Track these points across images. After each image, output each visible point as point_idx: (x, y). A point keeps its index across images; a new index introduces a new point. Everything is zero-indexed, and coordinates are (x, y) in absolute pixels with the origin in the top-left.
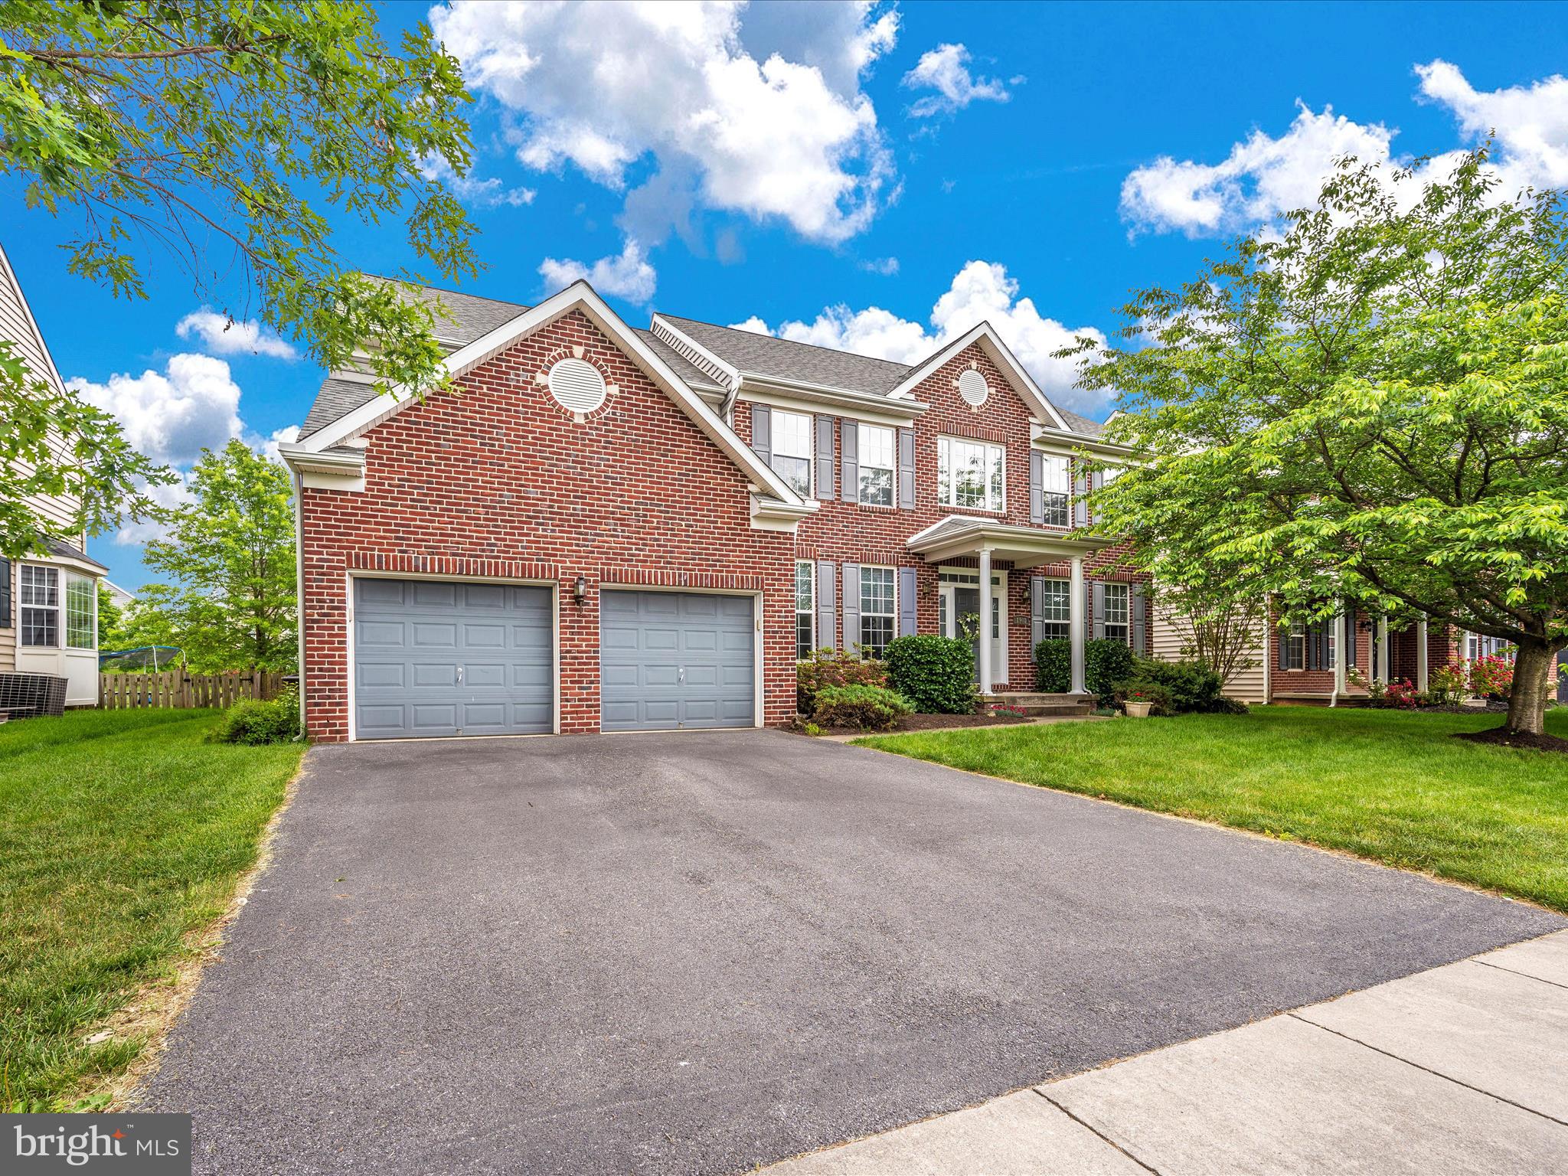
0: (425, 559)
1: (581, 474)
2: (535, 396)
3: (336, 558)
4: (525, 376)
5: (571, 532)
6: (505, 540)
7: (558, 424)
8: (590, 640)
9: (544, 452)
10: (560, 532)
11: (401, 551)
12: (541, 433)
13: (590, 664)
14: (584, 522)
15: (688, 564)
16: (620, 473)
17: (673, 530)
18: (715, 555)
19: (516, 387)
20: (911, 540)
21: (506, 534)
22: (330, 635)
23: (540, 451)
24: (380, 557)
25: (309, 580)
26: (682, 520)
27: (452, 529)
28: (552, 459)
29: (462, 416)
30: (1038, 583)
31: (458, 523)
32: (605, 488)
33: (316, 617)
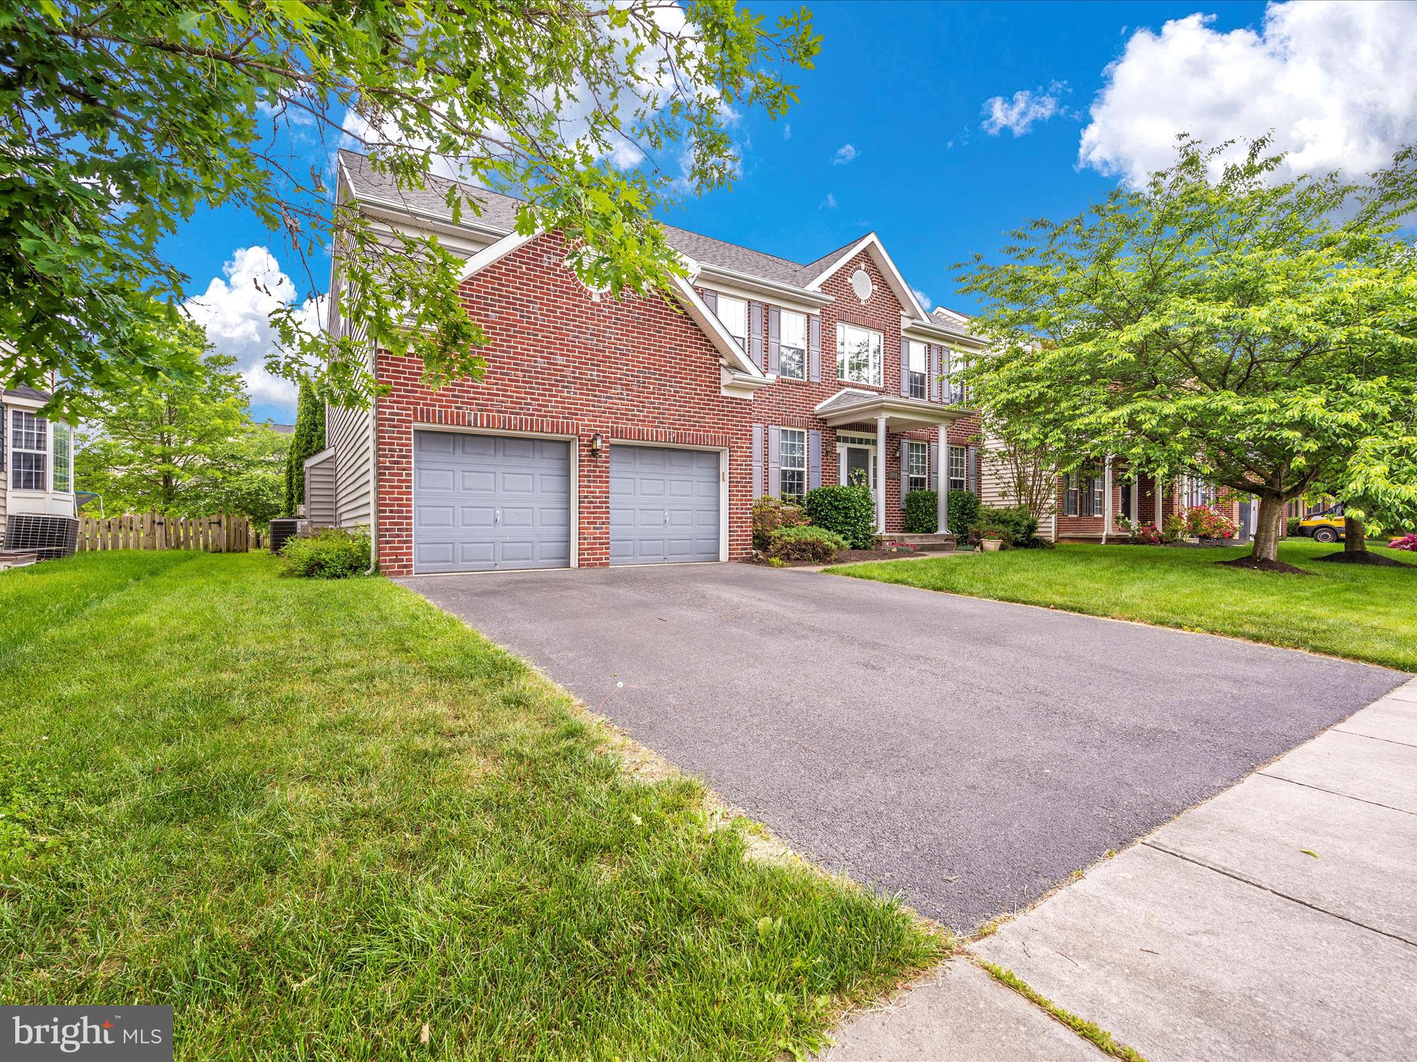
0: (476, 415)
1: (596, 345)
2: (562, 277)
3: (404, 412)
4: (554, 259)
5: (588, 395)
6: (538, 400)
7: (580, 301)
8: (602, 487)
9: (569, 325)
10: (581, 394)
11: (456, 408)
12: (567, 309)
13: (601, 507)
14: (599, 386)
15: (675, 424)
16: (626, 345)
17: (664, 395)
18: (695, 417)
19: (547, 268)
20: (817, 408)
21: (539, 395)
22: (399, 481)
23: (566, 324)
24: (440, 412)
25: (382, 431)
26: (671, 386)
27: (498, 389)
28: (575, 331)
29: (506, 291)
30: (905, 444)
31: (502, 385)
32: (615, 358)
33: (388, 464)
